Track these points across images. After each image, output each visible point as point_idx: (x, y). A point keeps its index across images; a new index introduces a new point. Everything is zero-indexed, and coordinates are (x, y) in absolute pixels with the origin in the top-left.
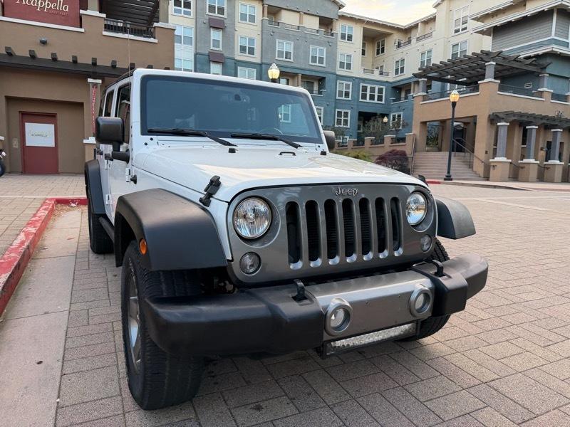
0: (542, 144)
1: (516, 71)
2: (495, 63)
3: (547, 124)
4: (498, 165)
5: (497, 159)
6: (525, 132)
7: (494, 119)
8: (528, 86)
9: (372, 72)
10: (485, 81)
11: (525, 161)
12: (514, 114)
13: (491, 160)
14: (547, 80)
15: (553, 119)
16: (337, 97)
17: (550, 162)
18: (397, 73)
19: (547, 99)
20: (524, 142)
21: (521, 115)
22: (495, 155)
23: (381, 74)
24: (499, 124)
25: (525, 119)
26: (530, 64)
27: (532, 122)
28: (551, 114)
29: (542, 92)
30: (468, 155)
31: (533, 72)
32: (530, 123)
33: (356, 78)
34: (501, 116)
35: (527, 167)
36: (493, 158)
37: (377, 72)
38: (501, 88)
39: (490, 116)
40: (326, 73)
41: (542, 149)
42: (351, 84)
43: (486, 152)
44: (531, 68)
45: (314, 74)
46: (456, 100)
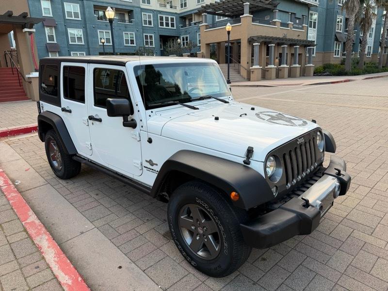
0: (277, 55)
1: (260, 8)
2: (249, 4)
3: (280, 42)
4: (255, 70)
5: (254, 67)
6: (268, 49)
7: (251, 41)
8: (267, 18)
9: (165, 6)
10: (244, 15)
11: (269, 66)
12: (262, 37)
13: (251, 68)
14: (277, 14)
15: (282, 39)
16: (143, 25)
17: (282, 66)
18: (182, 7)
19: (278, 26)
20: (268, 54)
21: (266, 38)
22: (252, 65)
23: (171, 7)
24: (254, 44)
25: (267, 40)
26: (269, 4)
27: (271, 42)
28: (281, 36)
29: (275, 22)
30: (236, 65)
31: (270, 9)
32: (270, 43)
33: (155, 10)
34: (255, 39)
35: (270, 70)
36: (252, 66)
37: (168, 6)
38: (253, 21)
39: (248, 39)
40: (133, 7)
41: (277, 58)
42: (152, 15)
43: (248, 63)
44: (269, 7)
45: (124, 8)
46: (230, 30)
